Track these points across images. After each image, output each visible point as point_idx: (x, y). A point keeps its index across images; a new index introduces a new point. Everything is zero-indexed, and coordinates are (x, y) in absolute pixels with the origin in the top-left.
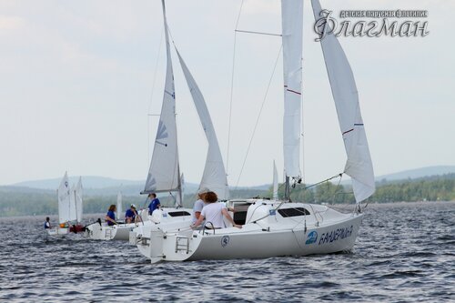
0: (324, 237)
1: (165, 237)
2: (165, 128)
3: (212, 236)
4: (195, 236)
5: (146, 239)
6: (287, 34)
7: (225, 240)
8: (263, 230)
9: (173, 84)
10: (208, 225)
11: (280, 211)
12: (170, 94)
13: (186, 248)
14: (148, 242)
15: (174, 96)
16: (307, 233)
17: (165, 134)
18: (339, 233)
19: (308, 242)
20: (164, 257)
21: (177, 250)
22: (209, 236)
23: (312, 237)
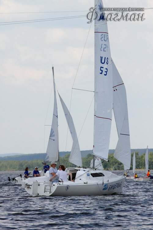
0: (110, 187)
1: (39, 185)
2: (53, 132)
3: (62, 185)
4: (54, 185)
5: (29, 185)
6: (97, 91)
7: (68, 187)
8: (84, 183)
9: (57, 111)
10: (60, 180)
11: (91, 174)
12: (56, 116)
13: (49, 190)
14: (30, 187)
15: (57, 117)
16: (104, 185)
17: (53, 135)
18: (117, 185)
19: (104, 189)
20: (38, 194)
21: (45, 191)
22: (60, 185)
23: (106, 187)
